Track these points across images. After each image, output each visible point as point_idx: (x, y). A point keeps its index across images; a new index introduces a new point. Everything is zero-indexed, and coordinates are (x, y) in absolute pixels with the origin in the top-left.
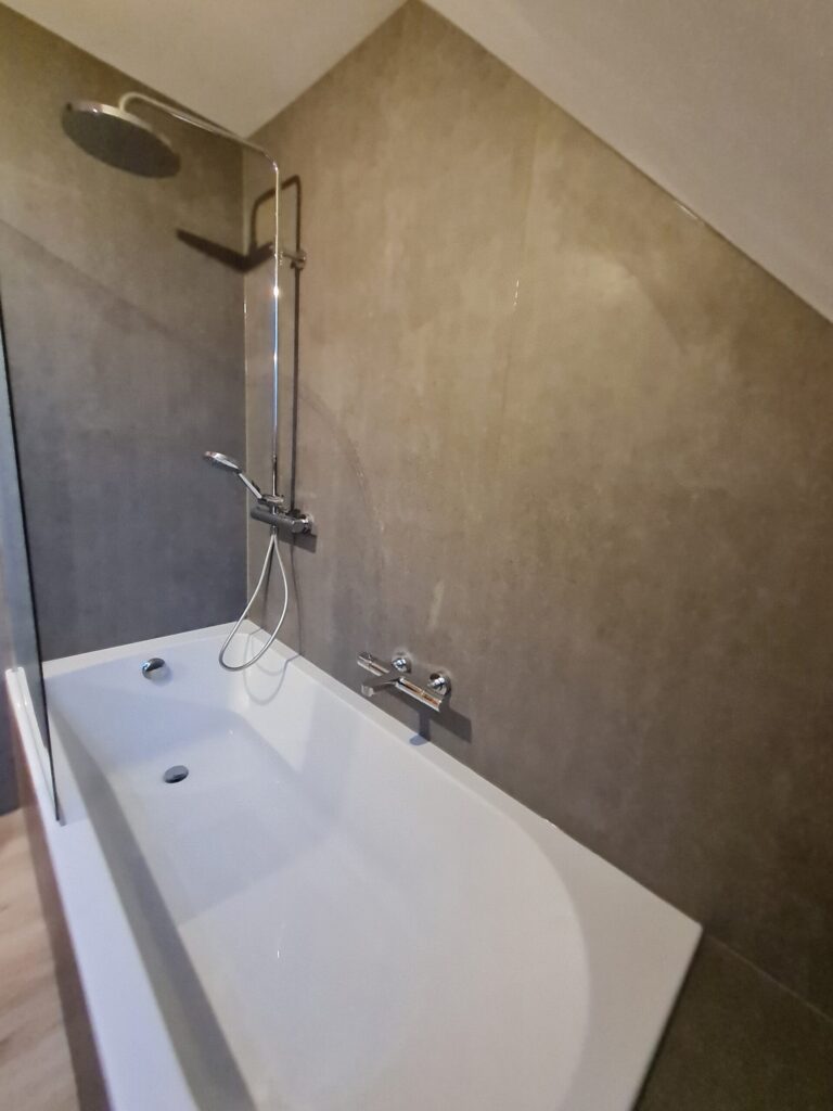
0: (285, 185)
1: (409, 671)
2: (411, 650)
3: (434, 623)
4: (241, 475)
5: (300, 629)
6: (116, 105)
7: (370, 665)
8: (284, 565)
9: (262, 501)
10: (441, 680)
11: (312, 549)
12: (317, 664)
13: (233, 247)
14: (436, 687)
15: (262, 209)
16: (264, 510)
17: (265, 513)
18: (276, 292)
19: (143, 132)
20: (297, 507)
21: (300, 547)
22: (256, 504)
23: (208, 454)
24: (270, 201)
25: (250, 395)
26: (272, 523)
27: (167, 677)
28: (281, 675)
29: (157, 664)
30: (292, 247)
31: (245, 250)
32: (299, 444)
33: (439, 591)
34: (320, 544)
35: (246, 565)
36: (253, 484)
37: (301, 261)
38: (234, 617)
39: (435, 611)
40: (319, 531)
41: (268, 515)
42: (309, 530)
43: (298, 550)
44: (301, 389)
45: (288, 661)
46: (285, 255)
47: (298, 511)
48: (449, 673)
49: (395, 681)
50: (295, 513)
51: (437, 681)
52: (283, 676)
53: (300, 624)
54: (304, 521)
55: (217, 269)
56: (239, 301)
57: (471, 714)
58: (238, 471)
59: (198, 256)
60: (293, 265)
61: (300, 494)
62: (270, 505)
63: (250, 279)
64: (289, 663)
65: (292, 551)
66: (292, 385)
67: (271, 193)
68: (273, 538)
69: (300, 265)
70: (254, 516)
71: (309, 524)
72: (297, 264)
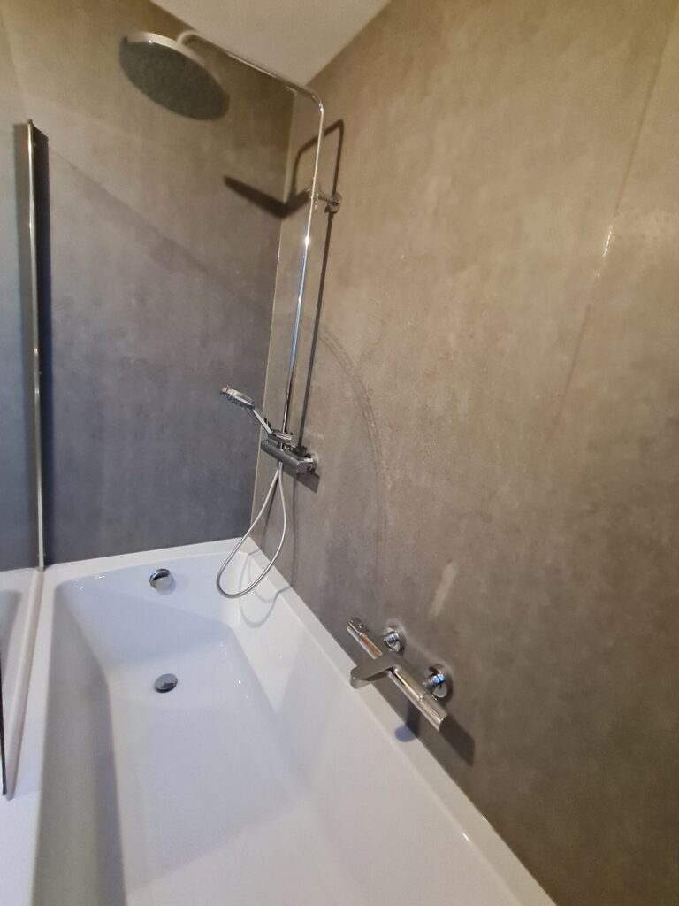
0: (327, 132)
1: (402, 649)
2: (408, 627)
3: (438, 606)
4: (254, 411)
5: (294, 563)
6: (174, 37)
7: (361, 638)
8: (285, 500)
9: (272, 436)
10: (440, 677)
11: (314, 489)
12: (306, 602)
13: (275, 195)
14: (435, 685)
15: (304, 157)
16: (275, 445)
17: (273, 447)
18: (307, 241)
19: (196, 66)
20: (304, 444)
21: (303, 483)
22: (267, 437)
23: (225, 390)
24: (312, 149)
25: (275, 332)
26: (279, 458)
27: (171, 587)
28: (271, 604)
29: (163, 574)
30: (328, 191)
31: (285, 199)
32: (314, 383)
33: (450, 573)
34: (322, 486)
35: (253, 488)
36: (265, 420)
37: (337, 204)
38: (238, 533)
39: (442, 595)
40: (323, 471)
41: (275, 449)
42: (313, 470)
43: (300, 485)
44: (321, 331)
45: (279, 592)
46: (320, 198)
47: (305, 449)
48: (451, 672)
49: (389, 670)
50: (301, 451)
51: (436, 679)
52: (273, 607)
53: (294, 558)
54: (308, 460)
55: (258, 214)
56: (274, 246)
57: (476, 732)
58: (251, 408)
59: (242, 202)
60: (327, 209)
61: (307, 431)
62: (279, 440)
63: (287, 224)
64: (280, 596)
65: (295, 485)
66: (313, 325)
67: (314, 141)
68: (278, 472)
69: (333, 209)
70: (264, 448)
71: (314, 463)
72: (331, 208)
